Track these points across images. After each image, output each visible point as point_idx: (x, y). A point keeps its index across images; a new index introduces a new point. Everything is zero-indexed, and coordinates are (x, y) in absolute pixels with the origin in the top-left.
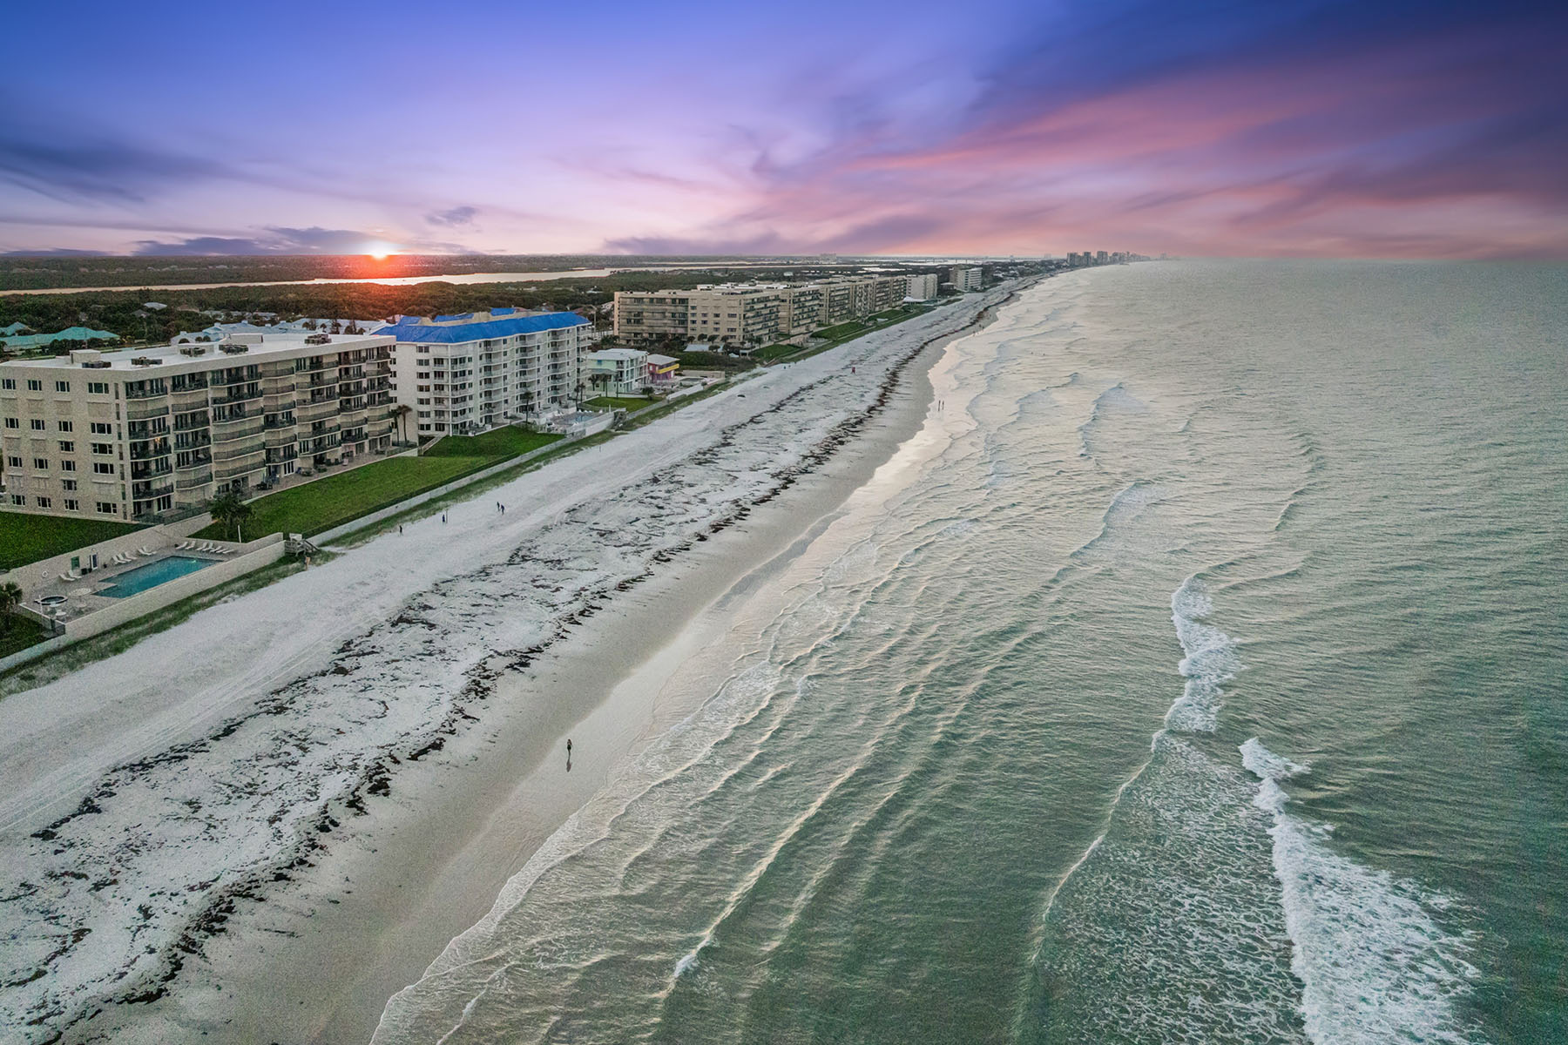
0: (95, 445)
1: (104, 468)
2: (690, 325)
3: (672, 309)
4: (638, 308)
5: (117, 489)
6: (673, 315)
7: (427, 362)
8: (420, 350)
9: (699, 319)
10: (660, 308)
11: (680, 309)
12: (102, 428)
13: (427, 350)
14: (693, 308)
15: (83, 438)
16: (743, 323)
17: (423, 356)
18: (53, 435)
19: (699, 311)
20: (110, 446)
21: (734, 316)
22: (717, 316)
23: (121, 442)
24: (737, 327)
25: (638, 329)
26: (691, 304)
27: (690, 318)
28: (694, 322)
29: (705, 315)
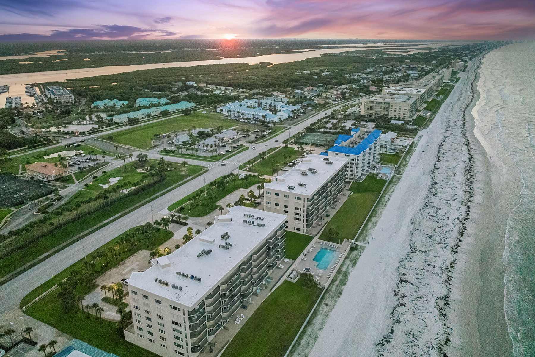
0: (295, 213)
1: (297, 219)
2: (390, 112)
3: (384, 106)
4: (371, 105)
5: (302, 225)
6: (384, 108)
8: (347, 156)
9: (393, 110)
10: (380, 105)
11: (387, 106)
12: (298, 209)
13: (349, 156)
14: (392, 106)
15: (292, 210)
16: (409, 112)
17: (348, 158)
18: (282, 208)
20: (301, 214)
22: (400, 109)
23: (304, 213)
24: (407, 113)
25: (371, 111)
26: (391, 104)
27: (390, 109)
29: (395, 109)
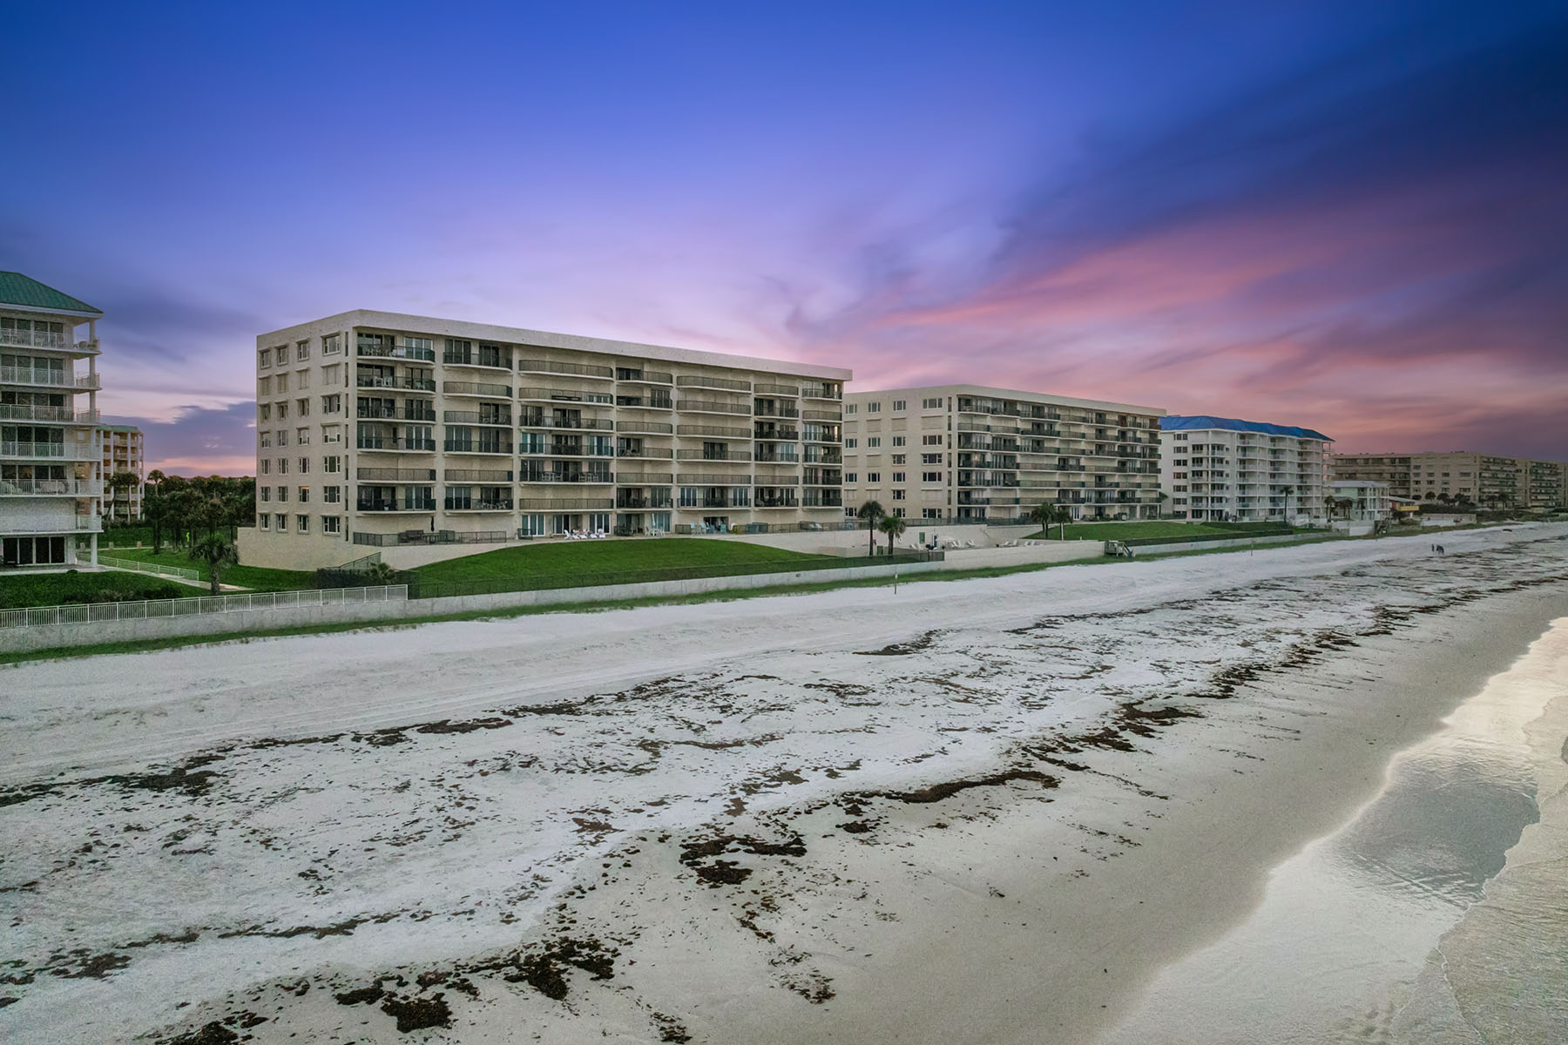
0: (925, 456)
1: (932, 477)
2: (1413, 485)
3: (1392, 470)
5: (942, 495)
6: (1392, 475)
7: (1185, 449)
8: (1179, 437)
9: (1424, 478)
11: (1401, 469)
12: (933, 440)
13: (1185, 437)
14: (1417, 467)
15: (914, 450)
16: (1478, 483)
17: (1181, 443)
18: (887, 449)
19: (1424, 471)
20: (940, 455)
21: (1467, 474)
22: (1446, 475)
23: (949, 451)
24: (1471, 486)
26: (1413, 463)
27: (1413, 478)
28: (1417, 482)
29: (1431, 475)
